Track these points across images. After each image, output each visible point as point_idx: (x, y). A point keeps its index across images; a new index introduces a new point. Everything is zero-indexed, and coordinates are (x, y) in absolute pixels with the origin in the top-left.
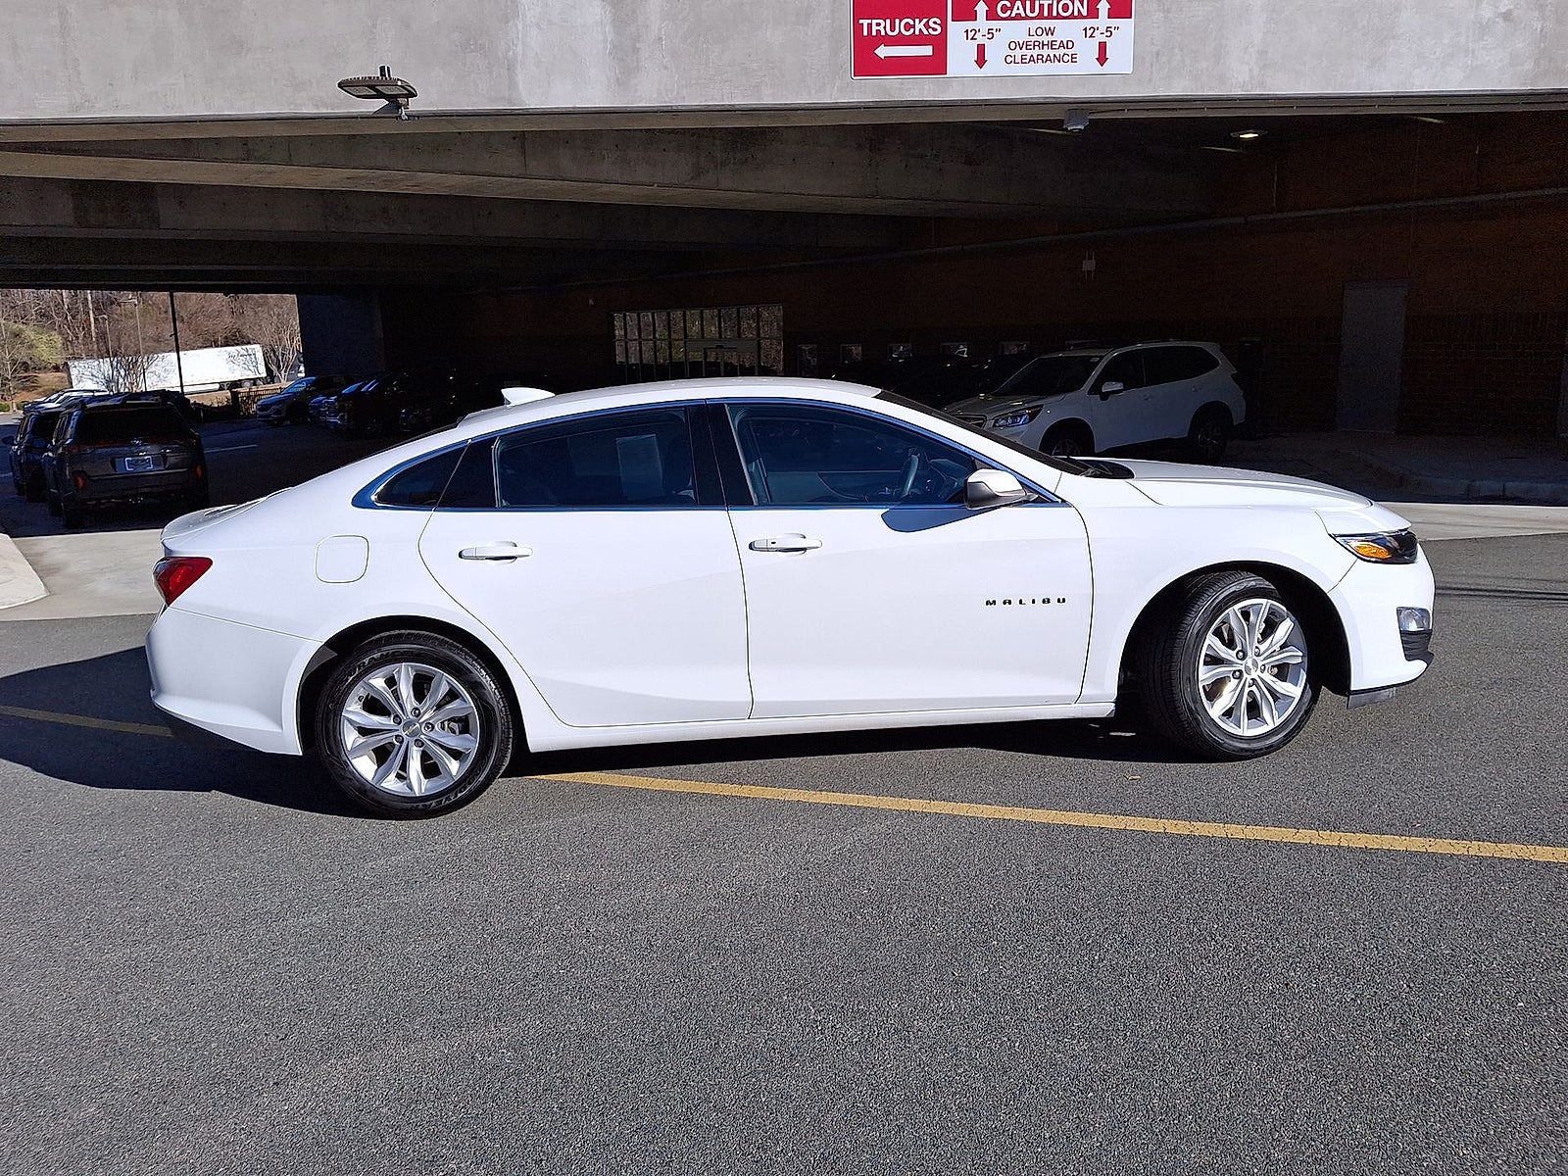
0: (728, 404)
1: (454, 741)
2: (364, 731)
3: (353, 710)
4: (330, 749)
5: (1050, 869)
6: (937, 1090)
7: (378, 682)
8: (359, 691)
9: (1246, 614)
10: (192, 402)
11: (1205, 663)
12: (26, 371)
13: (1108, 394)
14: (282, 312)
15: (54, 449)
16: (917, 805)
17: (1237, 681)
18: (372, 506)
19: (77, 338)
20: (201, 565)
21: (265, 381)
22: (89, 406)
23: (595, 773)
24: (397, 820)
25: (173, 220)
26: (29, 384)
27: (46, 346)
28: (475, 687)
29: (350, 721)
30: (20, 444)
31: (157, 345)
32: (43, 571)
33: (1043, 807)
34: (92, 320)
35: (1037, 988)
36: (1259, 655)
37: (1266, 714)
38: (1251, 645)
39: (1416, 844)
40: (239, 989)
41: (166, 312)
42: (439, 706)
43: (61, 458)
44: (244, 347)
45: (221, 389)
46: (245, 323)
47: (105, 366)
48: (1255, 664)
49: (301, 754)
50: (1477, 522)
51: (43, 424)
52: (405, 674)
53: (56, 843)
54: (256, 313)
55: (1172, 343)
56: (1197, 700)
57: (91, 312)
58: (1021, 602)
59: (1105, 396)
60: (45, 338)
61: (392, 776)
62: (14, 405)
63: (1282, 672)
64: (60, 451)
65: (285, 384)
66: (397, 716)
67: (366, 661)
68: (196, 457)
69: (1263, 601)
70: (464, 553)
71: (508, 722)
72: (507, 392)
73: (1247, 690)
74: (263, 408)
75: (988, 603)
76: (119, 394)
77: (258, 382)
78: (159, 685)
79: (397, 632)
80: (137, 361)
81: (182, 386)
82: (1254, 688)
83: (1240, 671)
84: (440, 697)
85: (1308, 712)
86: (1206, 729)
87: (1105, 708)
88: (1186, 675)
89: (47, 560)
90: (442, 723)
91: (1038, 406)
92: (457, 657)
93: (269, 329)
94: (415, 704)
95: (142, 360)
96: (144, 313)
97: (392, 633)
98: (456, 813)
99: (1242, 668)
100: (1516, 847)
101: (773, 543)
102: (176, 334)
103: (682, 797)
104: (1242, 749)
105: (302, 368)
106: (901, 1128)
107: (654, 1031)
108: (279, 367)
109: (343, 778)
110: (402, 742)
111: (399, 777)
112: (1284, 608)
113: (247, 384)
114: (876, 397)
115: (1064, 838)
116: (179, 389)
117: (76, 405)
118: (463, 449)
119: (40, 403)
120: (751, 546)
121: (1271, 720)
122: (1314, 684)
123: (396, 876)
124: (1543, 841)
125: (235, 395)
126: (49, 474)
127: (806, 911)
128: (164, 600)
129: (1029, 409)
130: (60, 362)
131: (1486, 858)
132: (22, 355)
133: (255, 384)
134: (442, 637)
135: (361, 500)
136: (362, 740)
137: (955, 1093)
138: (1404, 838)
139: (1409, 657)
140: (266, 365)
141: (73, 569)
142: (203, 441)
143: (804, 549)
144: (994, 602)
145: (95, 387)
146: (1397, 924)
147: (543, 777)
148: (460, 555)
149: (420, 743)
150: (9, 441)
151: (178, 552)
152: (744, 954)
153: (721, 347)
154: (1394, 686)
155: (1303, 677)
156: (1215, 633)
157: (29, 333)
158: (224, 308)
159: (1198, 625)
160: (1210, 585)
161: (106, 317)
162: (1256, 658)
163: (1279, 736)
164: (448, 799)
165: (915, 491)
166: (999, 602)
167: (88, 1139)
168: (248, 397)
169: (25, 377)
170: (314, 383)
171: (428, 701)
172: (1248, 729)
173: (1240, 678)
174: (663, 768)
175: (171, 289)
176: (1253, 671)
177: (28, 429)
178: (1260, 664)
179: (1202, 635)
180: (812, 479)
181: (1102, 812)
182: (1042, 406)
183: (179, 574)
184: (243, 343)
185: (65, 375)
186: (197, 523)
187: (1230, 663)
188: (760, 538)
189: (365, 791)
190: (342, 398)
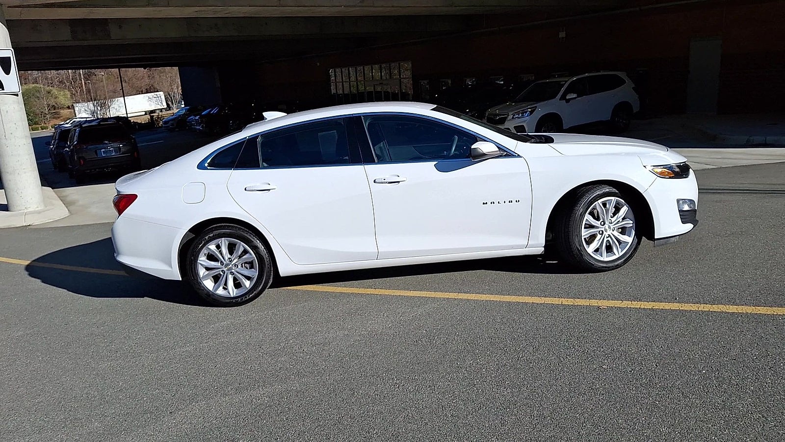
0: (363, 116)
1: (247, 272)
2: (207, 269)
3: (202, 259)
4: (194, 277)
5: (507, 320)
6: (444, 409)
7: (212, 247)
8: (204, 251)
9: (604, 205)
10: (132, 121)
11: (585, 228)
12: (55, 109)
13: (569, 100)
14: (172, 74)
15: (69, 147)
16: (452, 295)
17: (601, 235)
18: (206, 169)
19: (77, 92)
20: (132, 198)
21: (166, 110)
22: (83, 126)
23: (311, 286)
24: (224, 307)
25: (116, 35)
26: (56, 116)
27: (63, 97)
28: (255, 248)
29: (201, 265)
30: (53, 145)
31: (114, 94)
32: (67, 204)
33: (509, 295)
34: (83, 83)
35: (492, 369)
36: (611, 223)
37: (615, 250)
38: (607, 219)
39: (675, 306)
40: (156, 377)
41: (118, 78)
42: (240, 257)
43: (72, 151)
44: (155, 93)
45: (146, 114)
46: (155, 82)
47: (91, 105)
48: (609, 227)
49: (181, 279)
50: (749, 157)
51: (63, 135)
52: (224, 243)
53: (78, 321)
54: (160, 77)
55: (601, 73)
56: (581, 245)
57: (83, 80)
58: (499, 203)
59: (568, 101)
60: (62, 93)
61: (221, 288)
62: (50, 126)
63: (623, 230)
64: (72, 147)
65: (175, 111)
66: (221, 262)
67: (207, 238)
68: (134, 148)
69: (613, 198)
70: (247, 189)
71: (270, 263)
72: (265, 114)
73: (606, 240)
74: (165, 123)
75: (484, 203)
76: (98, 119)
77: (163, 110)
78: (118, 252)
79: (220, 224)
80: (105, 102)
81: (127, 114)
82: (609, 239)
83: (602, 231)
84: (240, 253)
85: (636, 249)
86: (586, 258)
87: (540, 250)
88: (576, 233)
89: (69, 199)
90: (242, 264)
91: (534, 107)
92: (246, 235)
93: (166, 85)
94: (229, 256)
95: (108, 102)
96: (107, 79)
97: (218, 225)
98: (250, 304)
99: (603, 229)
100: (721, 306)
101: (384, 179)
102: (122, 89)
103: (348, 295)
104: (603, 267)
105: (183, 103)
106: (427, 424)
107: (328, 389)
108: (172, 103)
109: (200, 289)
110: (224, 273)
111: (224, 288)
112: (623, 201)
113: (158, 111)
114: (432, 110)
115: (516, 308)
116: (126, 116)
117: (77, 126)
118: (245, 141)
119: (62, 124)
120: (375, 181)
121: (618, 253)
122: (638, 236)
123: (223, 330)
124: (735, 304)
125: (152, 117)
126: (68, 159)
127: (398, 340)
128: (117, 213)
129: (530, 109)
130: (70, 105)
131: (705, 311)
132: (52, 102)
133: (161, 111)
134: (239, 227)
135: (201, 166)
136: (207, 272)
137: (451, 410)
138: (670, 304)
139: (683, 222)
140: (166, 102)
141: (81, 203)
142: (137, 140)
143: (399, 182)
144: (486, 203)
145: (87, 116)
146: (658, 340)
147: (289, 288)
148: (245, 190)
149: (232, 273)
150: (49, 144)
151: (122, 192)
152: (369, 358)
153: (382, 83)
154: (678, 235)
155: (633, 232)
156: (589, 214)
157: (55, 91)
158: (145, 75)
159: (581, 210)
160: (587, 191)
161: (89, 82)
162: (609, 224)
163: (621, 261)
164: (246, 297)
165: (456, 152)
166: (489, 203)
167: (95, 434)
168: (158, 118)
169: (54, 113)
170: (188, 110)
171: (235, 255)
172: (605, 258)
173: (602, 234)
174: (341, 283)
175: (119, 67)
176: (608, 231)
177: (57, 138)
178: (612, 227)
179: (583, 215)
180: (411, 149)
181: (536, 296)
182: (536, 107)
183: (123, 202)
184: (155, 92)
185: (73, 111)
186: (130, 179)
187: (597, 227)
188: (379, 177)
189: (210, 295)
190: (202, 117)
